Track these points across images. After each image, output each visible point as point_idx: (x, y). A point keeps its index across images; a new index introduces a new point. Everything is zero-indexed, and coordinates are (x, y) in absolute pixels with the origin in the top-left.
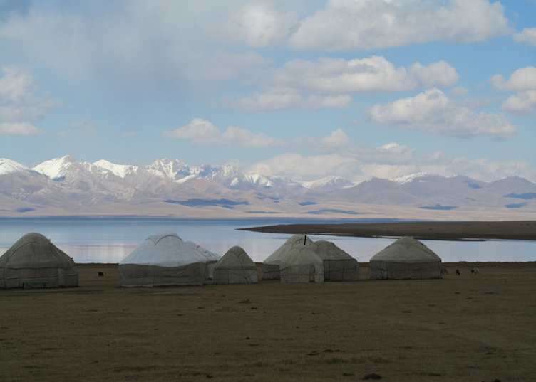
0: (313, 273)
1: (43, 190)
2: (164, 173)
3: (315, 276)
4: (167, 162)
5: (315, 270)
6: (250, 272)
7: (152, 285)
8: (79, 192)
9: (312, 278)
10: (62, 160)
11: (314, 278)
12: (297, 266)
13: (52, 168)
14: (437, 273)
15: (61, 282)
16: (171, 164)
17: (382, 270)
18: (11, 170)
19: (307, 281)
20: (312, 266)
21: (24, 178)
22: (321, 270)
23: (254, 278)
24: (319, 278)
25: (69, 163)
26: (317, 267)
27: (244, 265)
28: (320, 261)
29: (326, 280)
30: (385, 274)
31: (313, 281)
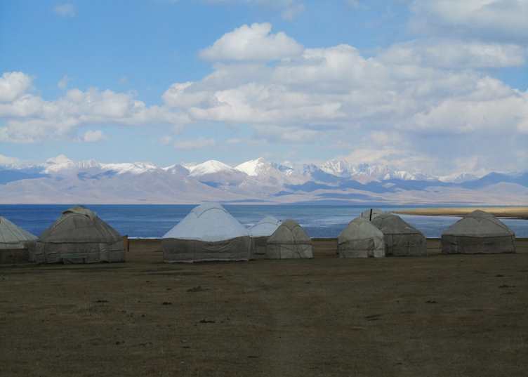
0: (372, 248)
1: (243, 184)
2: (334, 170)
3: (374, 251)
4: (335, 162)
5: (374, 244)
6: (304, 247)
7: (192, 261)
8: (270, 185)
9: (370, 252)
10: (257, 161)
11: (373, 253)
12: (356, 240)
13: (250, 168)
14: (509, 248)
15: (103, 258)
16: (339, 163)
17: (453, 244)
18: (219, 169)
19: (366, 256)
20: (372, 240)
21: (229, 174)
22: (381, 244)
23: (308, 253)
24: (379, 253)
25: (262, 164)
26: (376, 241)
27: (297, 239)
28: (380, 234)
29: (388, 254)
30: (456, 248)
31: (372, 256)
